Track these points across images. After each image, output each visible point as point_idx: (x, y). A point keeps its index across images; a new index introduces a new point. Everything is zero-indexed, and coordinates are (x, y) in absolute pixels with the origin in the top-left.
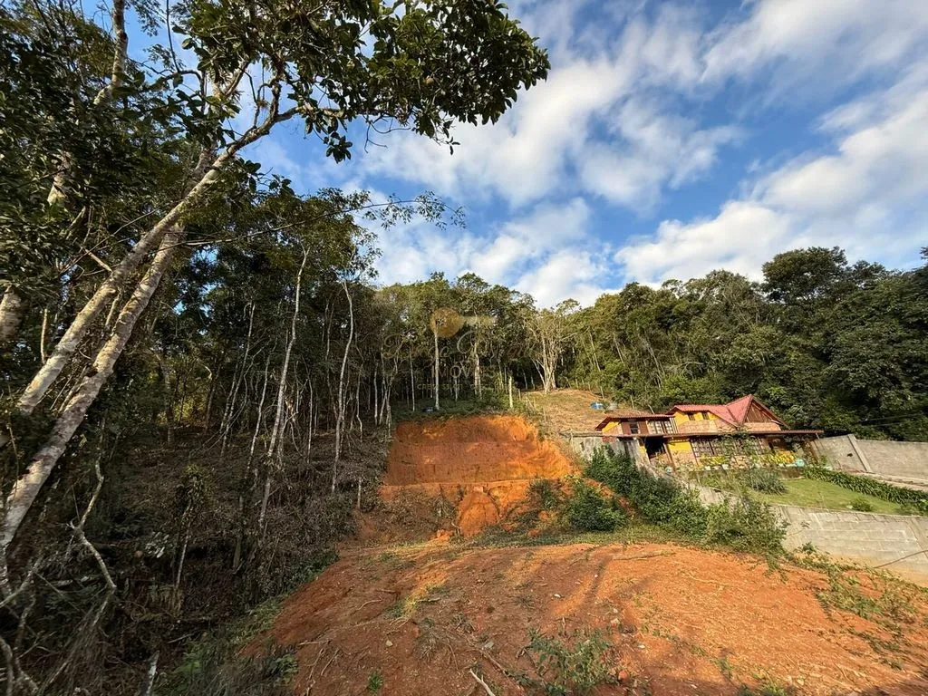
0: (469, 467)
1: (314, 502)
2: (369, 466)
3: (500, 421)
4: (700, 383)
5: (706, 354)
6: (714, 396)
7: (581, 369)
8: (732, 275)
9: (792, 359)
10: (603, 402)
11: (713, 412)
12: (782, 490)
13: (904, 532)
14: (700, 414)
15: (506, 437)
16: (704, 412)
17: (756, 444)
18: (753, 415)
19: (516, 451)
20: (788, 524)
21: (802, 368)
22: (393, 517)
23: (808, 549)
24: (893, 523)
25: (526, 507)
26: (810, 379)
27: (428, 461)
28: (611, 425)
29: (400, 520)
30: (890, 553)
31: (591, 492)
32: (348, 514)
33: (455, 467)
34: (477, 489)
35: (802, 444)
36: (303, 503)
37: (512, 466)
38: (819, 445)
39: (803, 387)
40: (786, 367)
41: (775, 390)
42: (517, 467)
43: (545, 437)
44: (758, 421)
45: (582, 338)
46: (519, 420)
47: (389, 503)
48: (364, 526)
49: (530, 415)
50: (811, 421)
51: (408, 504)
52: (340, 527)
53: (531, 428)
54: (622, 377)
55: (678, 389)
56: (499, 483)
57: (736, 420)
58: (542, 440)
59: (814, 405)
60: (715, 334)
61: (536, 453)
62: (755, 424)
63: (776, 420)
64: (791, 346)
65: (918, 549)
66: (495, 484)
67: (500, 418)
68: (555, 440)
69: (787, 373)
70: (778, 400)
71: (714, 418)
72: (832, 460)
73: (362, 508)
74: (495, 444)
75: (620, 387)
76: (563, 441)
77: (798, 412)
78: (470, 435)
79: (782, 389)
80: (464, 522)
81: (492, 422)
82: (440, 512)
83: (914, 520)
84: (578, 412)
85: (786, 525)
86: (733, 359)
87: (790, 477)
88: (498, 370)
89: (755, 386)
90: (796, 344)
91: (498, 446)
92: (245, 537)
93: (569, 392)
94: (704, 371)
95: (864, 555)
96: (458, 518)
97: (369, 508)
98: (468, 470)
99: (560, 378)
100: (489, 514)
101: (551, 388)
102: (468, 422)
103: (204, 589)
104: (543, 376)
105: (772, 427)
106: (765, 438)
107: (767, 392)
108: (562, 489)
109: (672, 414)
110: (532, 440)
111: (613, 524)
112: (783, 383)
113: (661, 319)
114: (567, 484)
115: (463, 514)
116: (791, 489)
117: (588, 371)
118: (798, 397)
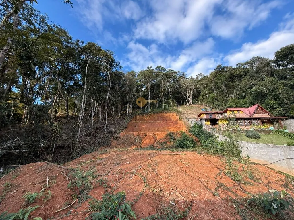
0: (155, 128)
1: (99, 136)
2: (120, 127)
3: (168, 115)
4: (243, 101)
5: (246, 90)
6: (247, 105)
7: (201, 98)
8: (261, 58)
9: (280, 89)
10: (205, 108)
11: (242, 110)
12: (258, 138)
13: (279, 151)
14: (237, 111)
15: (170, 120)
16: (238, 111)
17: (256, 122)
18: (258, 111)
19: (172, 124)
20: (243, 148)
21: (284, 93)
22: (122, 141)
23: (248, 157)
24: (276, 148)
25: (163, 140)
26: (287, 97)
27: (143, 126)
28: (203, 115)
29: (124, 142)
30: (274, 159)
31: (186, 136)
32: (108, 140)
33: (150, 128)
34: (150, 134)
35: (278, 122)
36: (95, 136)
37: (169, 129)
38: (284, 122)
39: (284, 101)
40: (277, 93)
41: (271, 102)
42: (170, 129)
43: (181, 119)
44: (260, 114)
45: (202, 87)
46: (175, 114)
47: (122, 138)
48: (113, 144)
49: (178, 112)
50: (285, 114)
51: (127, 138)
52: (105, 143)
53: (178, 117)
54: (215, 100)
55: (233, 103)
56: (158, 133)
57: (250, 113)
58: (180, 120)
59: (287, 107)
60: (251, 82)
61: (178, 125)
62: (258, 115)
63: (268, 113)
64: (281, 84)
65: (283, 158)
66: (156, 133)
67: (168, 114)
68: (184, 120)
69: (278, 95)
70: (272, 106)
71: (242, 113)
72: (289, 128)
73: (114, 138)
74: (165, 122)
75: (213, 103)
76: (186, 120)
77: (280, 110)
78: (158, 119)
79: (275, 102)
80: (143, 144)
81: (166, 115)
82: (136, 140)
83: (283, 147)
84: (196, 112)
85: (242, 148)
86: (255, 91)
87: (266, 133)
88: (170, 99)
89: (264, 101)
90: (283, 83)
91: (166, 122)
92: (73, 144)
93: (196, 105)
94: (245, 96)
95: (265, 159)
96: (142, 142)
97: (116, 139)
98: (154, 129)
99: (194, 101)
100: (151, 142)
101: (190, 104)
102: (157, 115)
103: (62, 156)
104: (187, 100)
105: (266, 115)
106: (260, 119)
107: (268, 103)
108: (177, 135)
109: (226, 111)
110: (178, 121)
111: (188, 146)
112: (276, 99)
113: (231, 77)
114: (179, 134)
115: (143, 141)
116: (263, 137)
117: (204, 98)
118: (281, 104)
